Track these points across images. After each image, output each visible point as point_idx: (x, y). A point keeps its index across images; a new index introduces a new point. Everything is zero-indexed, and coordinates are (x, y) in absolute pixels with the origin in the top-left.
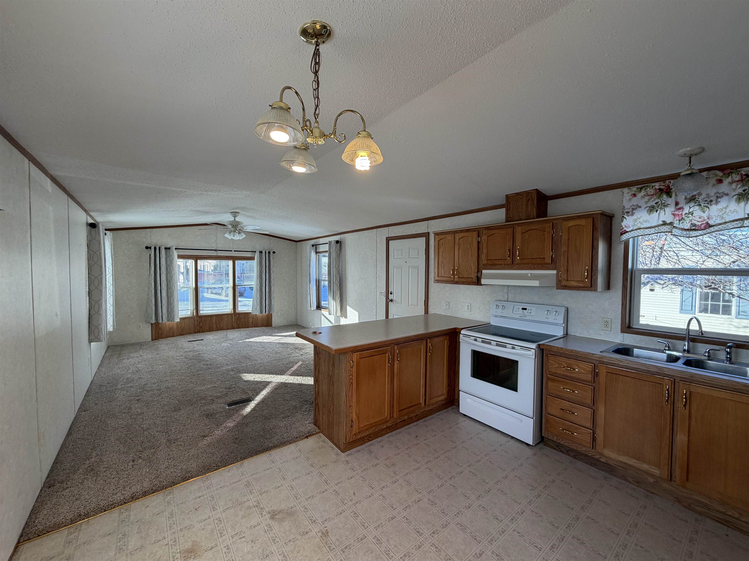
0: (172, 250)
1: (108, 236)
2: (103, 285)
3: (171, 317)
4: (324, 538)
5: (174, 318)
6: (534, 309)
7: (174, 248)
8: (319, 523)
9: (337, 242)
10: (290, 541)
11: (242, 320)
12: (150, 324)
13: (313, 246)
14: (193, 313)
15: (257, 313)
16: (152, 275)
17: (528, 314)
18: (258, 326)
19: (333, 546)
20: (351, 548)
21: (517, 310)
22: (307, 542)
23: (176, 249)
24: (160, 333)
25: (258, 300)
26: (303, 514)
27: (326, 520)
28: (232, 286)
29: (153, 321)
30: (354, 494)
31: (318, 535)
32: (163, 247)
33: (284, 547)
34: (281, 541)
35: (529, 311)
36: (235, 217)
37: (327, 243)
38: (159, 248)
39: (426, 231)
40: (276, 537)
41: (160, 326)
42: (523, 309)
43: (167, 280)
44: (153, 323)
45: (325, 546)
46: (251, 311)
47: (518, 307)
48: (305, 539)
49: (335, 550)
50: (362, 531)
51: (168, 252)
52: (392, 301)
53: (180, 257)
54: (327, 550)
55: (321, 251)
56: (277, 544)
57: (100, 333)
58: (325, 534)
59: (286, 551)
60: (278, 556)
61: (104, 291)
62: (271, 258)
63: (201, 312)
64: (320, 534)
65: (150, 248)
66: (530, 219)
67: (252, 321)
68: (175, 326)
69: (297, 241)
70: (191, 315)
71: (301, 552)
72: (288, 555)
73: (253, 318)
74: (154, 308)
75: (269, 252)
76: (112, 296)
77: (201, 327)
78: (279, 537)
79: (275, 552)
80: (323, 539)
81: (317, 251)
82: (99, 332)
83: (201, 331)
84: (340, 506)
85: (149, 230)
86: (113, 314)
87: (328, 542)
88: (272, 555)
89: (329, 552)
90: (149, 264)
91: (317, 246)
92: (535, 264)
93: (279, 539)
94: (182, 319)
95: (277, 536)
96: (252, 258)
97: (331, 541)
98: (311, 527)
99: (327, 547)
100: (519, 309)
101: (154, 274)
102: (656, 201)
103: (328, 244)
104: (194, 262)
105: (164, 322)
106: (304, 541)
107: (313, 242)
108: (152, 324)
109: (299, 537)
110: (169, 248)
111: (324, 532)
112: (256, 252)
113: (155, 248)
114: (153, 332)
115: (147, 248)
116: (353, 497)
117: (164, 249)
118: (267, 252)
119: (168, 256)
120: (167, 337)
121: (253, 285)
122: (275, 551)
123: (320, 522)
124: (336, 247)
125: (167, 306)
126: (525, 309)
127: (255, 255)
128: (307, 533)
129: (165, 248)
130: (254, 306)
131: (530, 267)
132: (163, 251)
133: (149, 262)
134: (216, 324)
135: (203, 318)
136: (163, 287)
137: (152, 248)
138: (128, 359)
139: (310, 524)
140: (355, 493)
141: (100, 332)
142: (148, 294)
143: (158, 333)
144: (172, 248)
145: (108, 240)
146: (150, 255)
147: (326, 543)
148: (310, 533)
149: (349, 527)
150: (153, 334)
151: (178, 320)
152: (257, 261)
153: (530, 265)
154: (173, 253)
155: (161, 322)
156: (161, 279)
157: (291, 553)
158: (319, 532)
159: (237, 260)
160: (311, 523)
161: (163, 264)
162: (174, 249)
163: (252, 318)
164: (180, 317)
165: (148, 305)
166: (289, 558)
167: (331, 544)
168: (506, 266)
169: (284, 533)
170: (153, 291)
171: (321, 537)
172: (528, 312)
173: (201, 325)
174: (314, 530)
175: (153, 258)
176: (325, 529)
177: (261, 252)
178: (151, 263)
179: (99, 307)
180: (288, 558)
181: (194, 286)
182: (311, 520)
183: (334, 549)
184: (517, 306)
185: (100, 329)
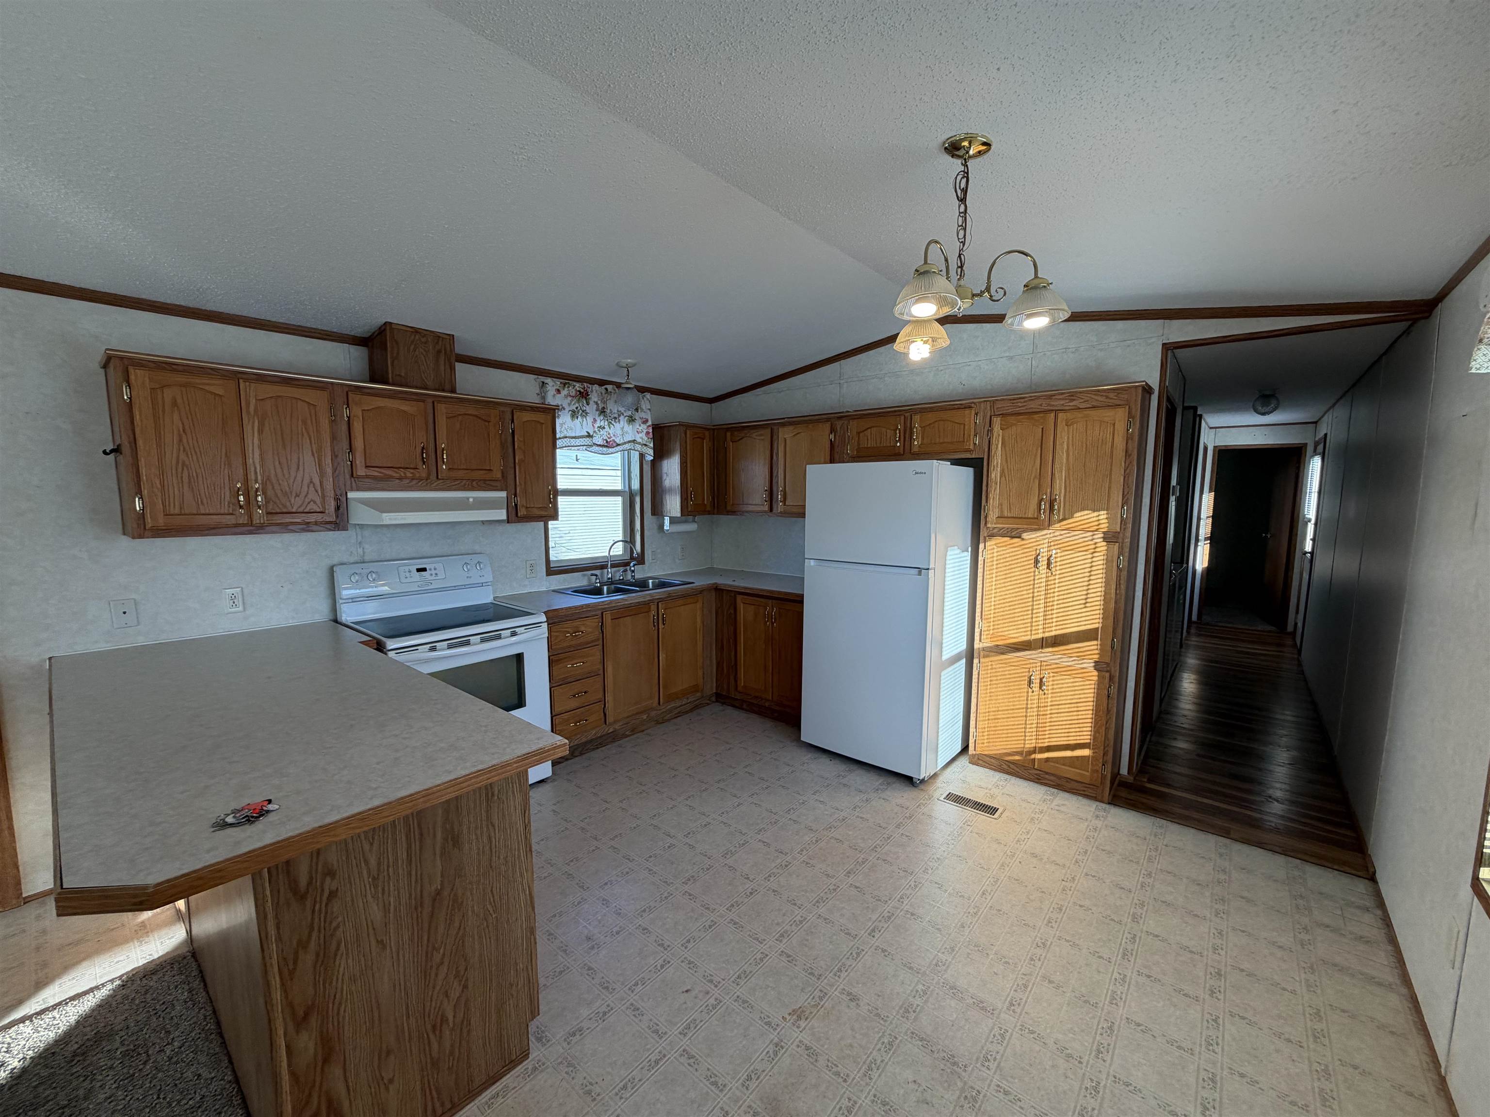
4: (807, 1013)
6: (439, 566)
8: (778, 1034)
10: (837, 1074)
17: (433, 578)
19: (817, 993)
20: (810, 968)
21: (408, 574)
22: (828, 1039)
26: (767, 1077)
27: (768, 1024)
30: (687, 991)
31: (806, 1026)
33: (854, 1079)
34: (845, 1093)
35: (433, 572)
40: (840, 1108)
42: (419, 570)
45: (822, 1006)
47: (407, 568)
48: (823, 1046)
49: (823, 989)
50: (774, 959)
54: (828, 1000)
56: (855, 1098)
58: (799, 1014)
59: (858, 1072)
60: (874, 1081)
64: (802, 1024)
66: (443, 391)
71: (849, 1041)
72: (864, 1063)
78: (837, 1103)
79: (870, 1090)
80: (811, 1013)
84: (727, 1008)
87: (813, 1003)
88: (878, 1095)
89: (829, 997)
92: (473, 480)
93: (843, 1100)
95: (838, 1107)
97: (809, 1000)
98: (794, 1046)
99: (823, 1002)
100: (410, 572)
102: (577, 405)
106: (826, 1046)
109: (822, 1062)
111: (795, 1017)
116: (697, 991)
122: (869, 1093)
123: (776, 1034)
126: (424, 570)
128: (808, 1048)
131: (465, 485)
139: (787, 1049)
140: (685, 989)
147: (816, 1006)
148: (807, 1042)
149: (771, 979)
153: (464, 482)
157: (859, 1060)
158: (798, 1027)
160: (784, 1050)
166: (868, 1057)
167: (814, 997)
168: (414, 482)
169: (825, 1097)
171: (806, 1019)
172: (431, 575)
174: (797, 1037)
176: (788, 1018)
180: (870, 1059)
182: (776, 1053)
183: (821, 991)
184: (404, 568)
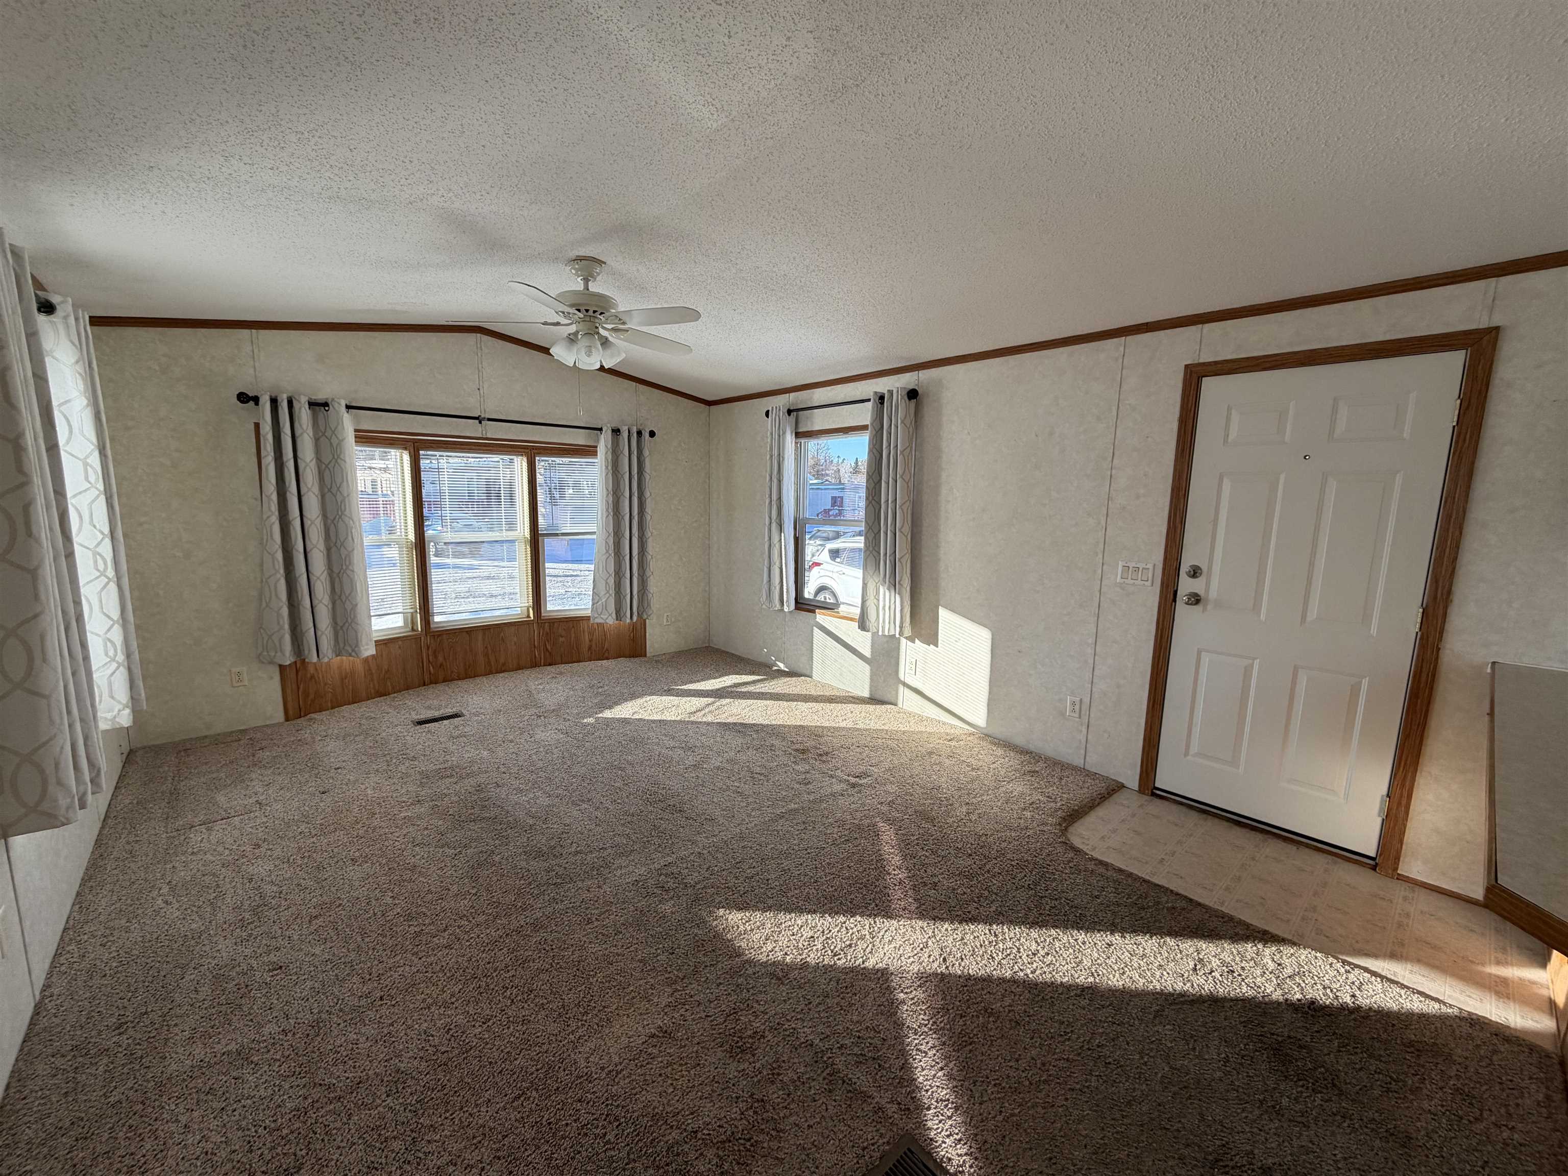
0: (338, 412)
1: (66, 318)
2: (38, 541)
3: (345, 642)
5: (357, 645)
7: (343, 403)
9: (913, 394)
11: (561, 639)
12: (277, 670)
13: (789, 412)
14: (413, 623)
15: (609, 619)
16: (269, 497)
18: (606, 654)
23: (348, 407)
24: (312, 696)
25: (612, 581)
28: (528, 536)
29: (288, 658)
32: (304, 400)
36: (586, 281)
37: (869, 400)
38: (290, 403)
39: (1484, 324)
41: (311, 670)
43: (325, 516)
44: (288, 663)
46: (588, 613)
51: (321, 416)
52: (1195, 599)
53: (365, 438)
55: (817, 427)
57: (52, 788)
61: (48, 572)
62: (646, 453)
63: (437, 619)
65: (256, 400)
67: (590, 641)
68: (360, 668)
69: (709, 403)
70: (407, 632)
73: (591, 633)
74: (285, 611)
75: (639, 433)
76: (113, 587)
77: (441, 665)
81: (800, 430)
82: (45, 782)
83: (441, 678)
85: (245, 332)
86: (128, 656)
90: (255, 460)
91: (801, 413)
94: (384, 644)
96: (588, 451)
101: (278, 494)
103: (869, 405)
104: (406, 457)
105: (326, 660)
107: (782, 401)
108: (282, 668)
110: (325, 404)
112: (601, 429)
113: (274, 402)
114: (289, 691)
115: (243, 398)
117: (307, 406)
118: (634, 430)
119: (324, 434)
120: (337, 704)
121: (594, 533)
124: (907, 409)
125: (330, 606)
127: (598, 441)
129: (312, 404)
130: (600, 599)
132: (304, 415)
133: (254, 450)
134: (486, 655)
135: (444, 636)
136: (314, 542)
137: (261, 402)
138: (208, 824)
141: (52, 780)
142: (262, 565)
143: (306, 694)
144: (336, 405)
145: (68, 335)
146: (257, 426)
150: (289, 699)
151: (369, 651)
152: (606, 458)
154: (340, 421)
155: (315, 659)
156: (304, 513)
159: (540, 454)
161: (308, 460)
162: (343, 409)
163: (589, 633)
164: (376, 636)
165: (264, 605)
170: (279, 556)
173: (441, 659)
175: (270, 437)
177: (616, 432)
178: (263, 453)
179: (31, 659)
181: (412, 537)
185: (50, 770)
